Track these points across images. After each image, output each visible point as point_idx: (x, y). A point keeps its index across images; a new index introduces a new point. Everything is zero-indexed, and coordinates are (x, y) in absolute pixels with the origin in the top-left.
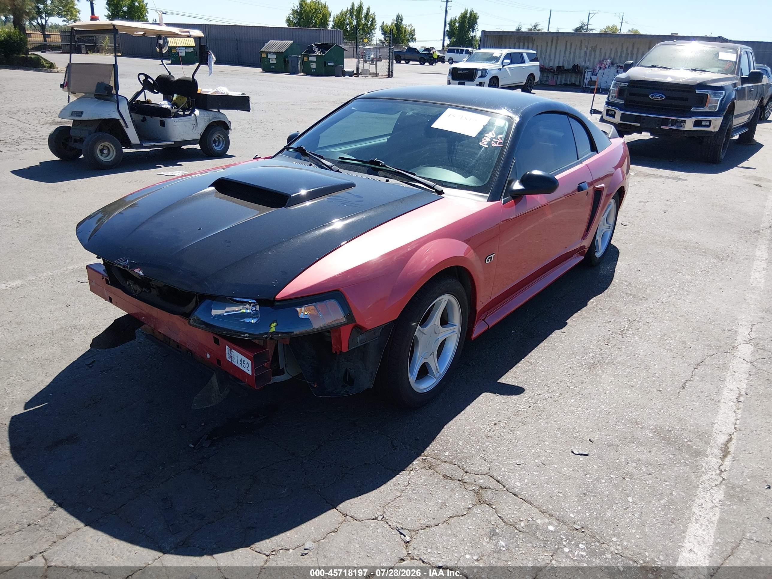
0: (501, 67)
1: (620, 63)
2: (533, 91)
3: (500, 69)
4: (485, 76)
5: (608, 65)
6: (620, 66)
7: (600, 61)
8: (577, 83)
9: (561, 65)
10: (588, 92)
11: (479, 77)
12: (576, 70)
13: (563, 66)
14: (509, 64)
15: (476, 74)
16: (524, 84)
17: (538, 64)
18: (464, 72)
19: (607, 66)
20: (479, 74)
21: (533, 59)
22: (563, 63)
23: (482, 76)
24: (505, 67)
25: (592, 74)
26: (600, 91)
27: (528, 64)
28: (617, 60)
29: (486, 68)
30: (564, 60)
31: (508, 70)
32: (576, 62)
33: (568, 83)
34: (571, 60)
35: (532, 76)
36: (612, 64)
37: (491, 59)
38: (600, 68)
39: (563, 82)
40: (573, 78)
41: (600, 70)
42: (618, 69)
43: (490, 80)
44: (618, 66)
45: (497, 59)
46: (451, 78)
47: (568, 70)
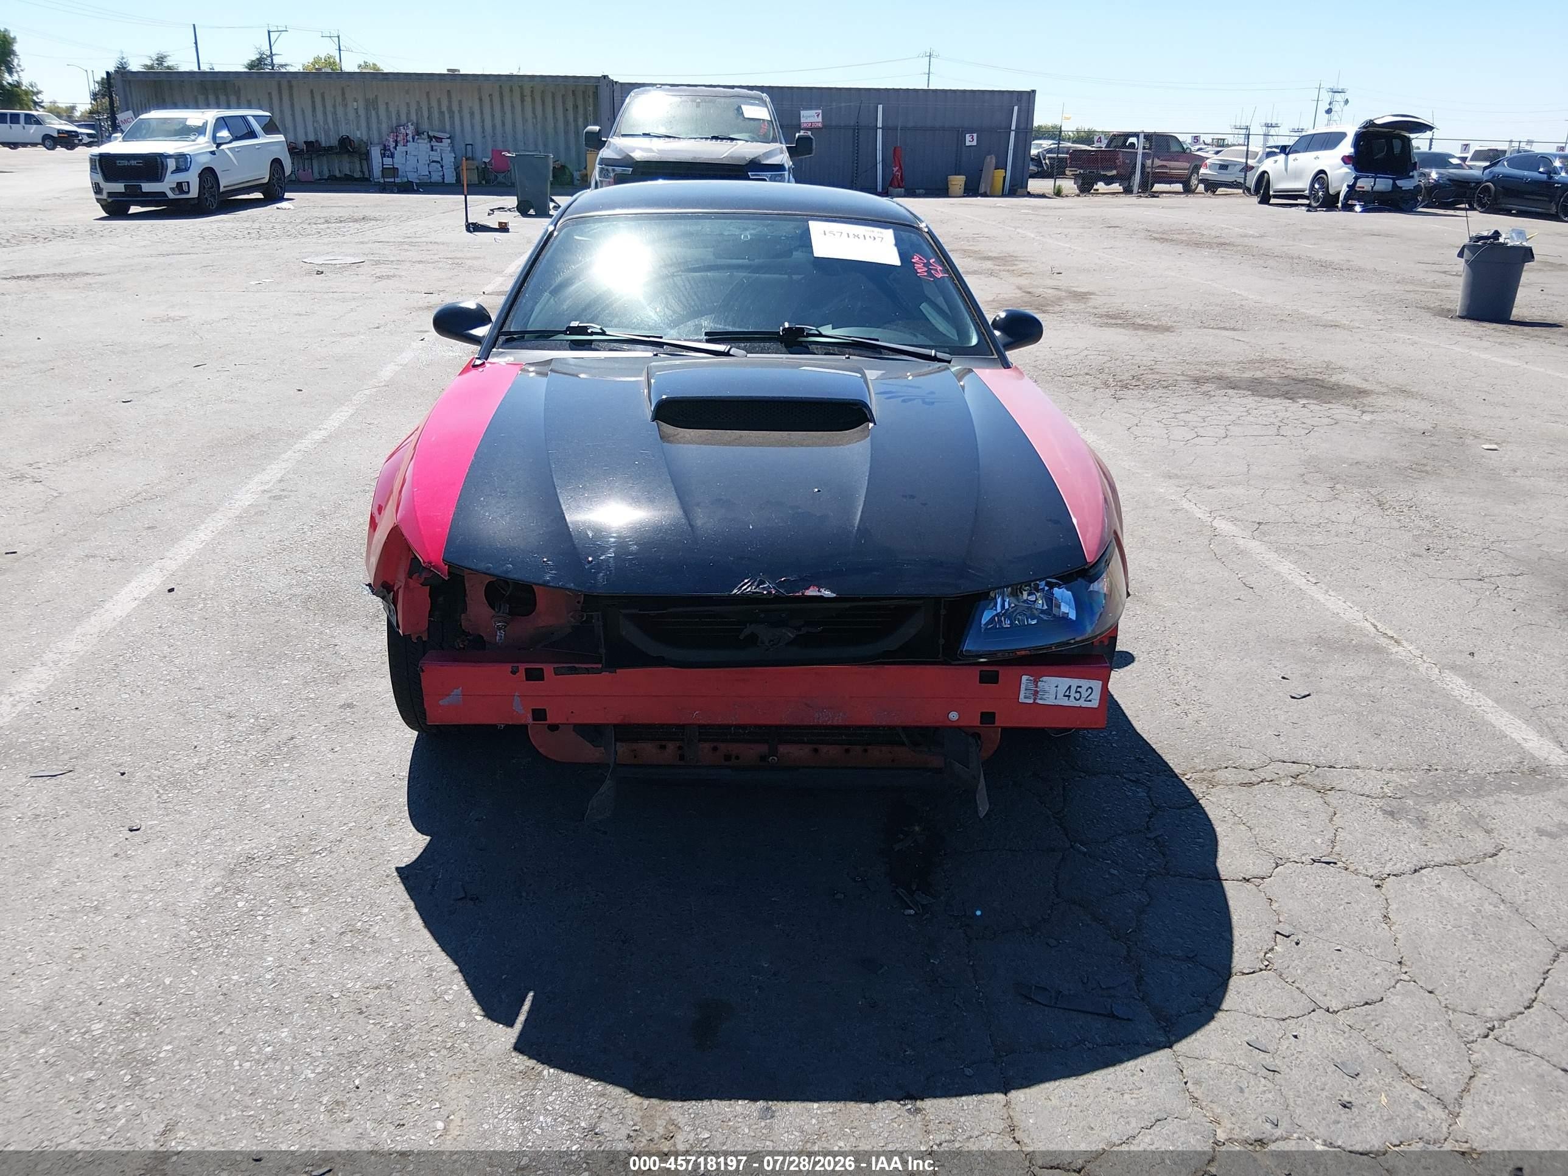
0: (214, 148)
1: (432, 130)
2: (287, 195)
3: (213, 153)
4: (187, 169)
5: (411, 136)
6: (434, 137)
7: (392, 128)
8: (357, 175)
9: (312, 138)
10: (392, 192)
11: (172, 173)
12: (346, 146)
13: (317, 141)
14: (230, 142)
15: (164, 167)
16: (266, 180)
17: (280, 138)
18: (133, 163)
19: (410, 138)
20: (171, 164)
21: (270, 127)
22: (316, 134)
23: (178, 170)
24: (223, 147)
25: (383, 156)
26: (415, 188)
27: (264, 139)
28: (425, 126)
29: (185, 151)
30: (315, 129)
31: (227, 151)
32: (344, 133)
33: (338, 174)
34: (331, 126)
35: (276, 163)
36: (418, 133)
37: (185, 131)
38: (396, 142)
39: (326, 175)
40: (345, 166)
41: (396, 145)
42: (433, 143)
43: (200, 175)
44: (430, 138)
45: (200, 130)
46: (99, 178)
47: (331, 148)
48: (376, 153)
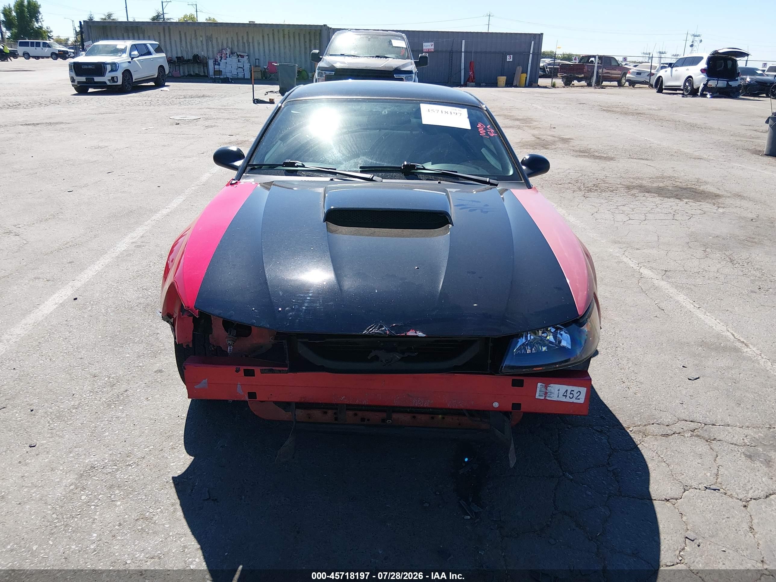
0: (130, 60)
1: (239, 52)
2: (166, 84)
3: (129, 62)
4: (116, 70)
5: (228, 54)
6: (240, 55)
7: (219, 51)
8: (202, 74)
9: (180, 55)
10: (219, 83)
11: (109, 72)
12: (197, 60)
13: (182, 57)
14: (138, 57)
15: (105, 69)
16: (156, 76)
17: (163, 55)
18: (90, 67)
19: (228, 56)
20: (109, 68)
21: (158, 50)
22: (182, 53)
23: (112, 71)
24: (135, 59)
25: (215, 64)
26: (230, 81)
27: (155, 55)
28: (235, 50)
29: (116, 61)
30: (181, 50)
31: (137, 62)
32: (195, 52)
33: (192, 73)
34: (189, 49)
35: (161, 68)
36: (232, 53)
37: (116, 51)
38: (221, 58)
39: (187, 74)
40: (196, 69)
41: (221, 59)
42: (239, 58)
43: (123, 73)
44: (238, 56)
45: (123, 51)
46: (74, 75)
47: (189, 60)
48: (211, 63)
